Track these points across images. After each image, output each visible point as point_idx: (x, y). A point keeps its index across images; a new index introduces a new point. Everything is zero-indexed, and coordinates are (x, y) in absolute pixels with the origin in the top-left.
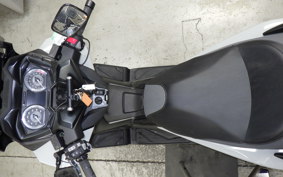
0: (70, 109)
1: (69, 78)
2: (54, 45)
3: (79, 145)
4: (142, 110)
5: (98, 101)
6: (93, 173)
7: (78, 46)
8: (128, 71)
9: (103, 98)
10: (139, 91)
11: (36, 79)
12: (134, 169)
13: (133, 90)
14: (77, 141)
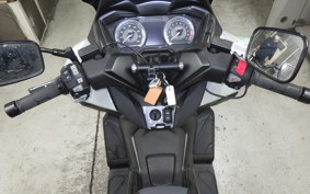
0: (134, 68)
1: (181, 66)
2: (231, 43)
3: (80, 80)
4: (151, 185)
5: (155, 115)
6: (39, 103)
7: (233, 78)
8: (210, 161)
9: (160, 121)
10: (179, 179)
11: (181, 31)
12: (83, 173)
13: (181, 168)
14: (85, 77)
